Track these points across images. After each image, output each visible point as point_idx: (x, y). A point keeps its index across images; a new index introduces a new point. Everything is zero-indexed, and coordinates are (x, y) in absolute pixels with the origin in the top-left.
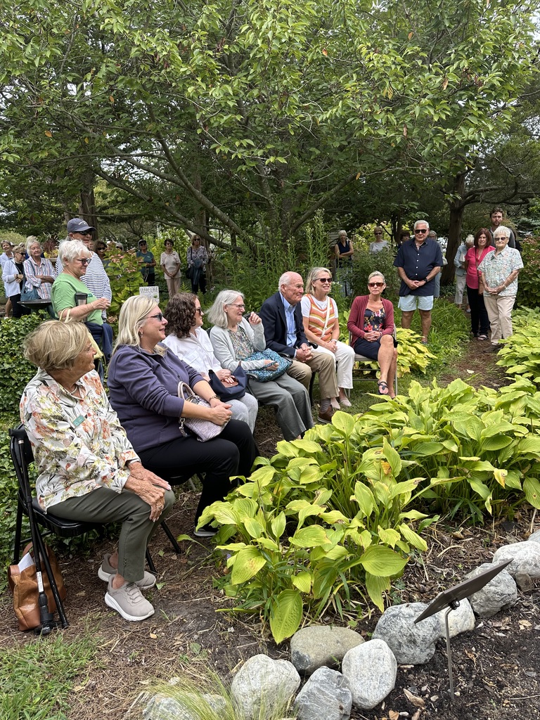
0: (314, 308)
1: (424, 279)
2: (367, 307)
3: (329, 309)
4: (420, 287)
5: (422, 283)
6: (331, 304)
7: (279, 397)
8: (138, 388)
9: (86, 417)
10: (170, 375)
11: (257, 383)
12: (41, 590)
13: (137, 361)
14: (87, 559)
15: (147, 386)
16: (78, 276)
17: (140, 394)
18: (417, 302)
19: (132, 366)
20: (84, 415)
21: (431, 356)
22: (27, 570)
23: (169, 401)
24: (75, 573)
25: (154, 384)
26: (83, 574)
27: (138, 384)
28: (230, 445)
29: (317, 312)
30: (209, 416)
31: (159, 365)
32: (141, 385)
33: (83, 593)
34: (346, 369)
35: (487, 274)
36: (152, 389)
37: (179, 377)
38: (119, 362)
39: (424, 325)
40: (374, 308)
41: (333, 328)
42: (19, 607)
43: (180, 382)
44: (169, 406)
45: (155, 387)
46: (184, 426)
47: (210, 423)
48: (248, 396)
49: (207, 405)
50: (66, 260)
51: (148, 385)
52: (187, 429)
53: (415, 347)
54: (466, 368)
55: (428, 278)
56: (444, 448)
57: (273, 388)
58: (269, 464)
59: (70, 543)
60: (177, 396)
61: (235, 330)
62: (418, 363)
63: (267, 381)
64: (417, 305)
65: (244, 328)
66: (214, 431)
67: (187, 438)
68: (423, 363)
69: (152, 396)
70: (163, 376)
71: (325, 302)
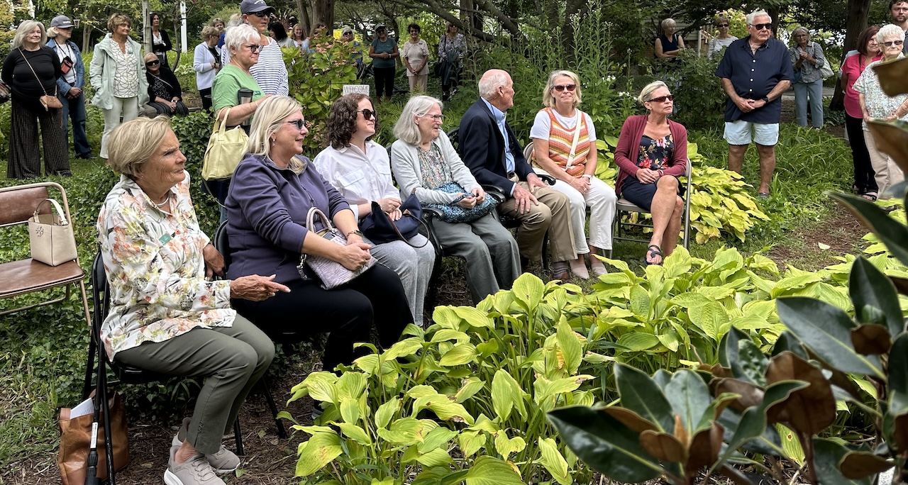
0: (555, 126)
1: (763, 97)
2: (645, 133)
3: (580, 128)
4: (757, 109)
5: (760, 103)
6: (583, 120)
7: (469, 246)
8: (253, 209)
9: (174, 235)
10: (300, 197)
11: (442, 223)
12: (93, 446)
13: (260, 175)
14: (171, 425)
15: (264, 208)
16: (247, 66)
17: (255, 217)
18: (752, 132)
19: (251, 181)
20: (171, 234)
21: (761, 215)
22: (82, 418)
23: (288, 229)
24: (152, 438)
25: (275, 206)
26: (160, 441)
27: (255, 204)
28: (362, 299)
29: (560, 132)
30: (338, 256)
31: (286, 183)
32: (259, 205)
33: (149, 465)
34: (601, 218)
35: (868, 96)
36: (269, 212)
37: (312, 201)
38: (239, 174)
39: (764, 168)
40: (656, 134)
41: (588, 156)
42: (63, 461)
43: (313, 208)
44: (287, 237)
45: (275, 209)
46: (306, 265)
47: (338, 265)
48: (420, 239)
49: (344, 242)
50: (233, 48)
51: (266, 206)
52: (307, 269)
53: (735, 200)
54: (818, 240)
55: (770, 96)
56: (660, 344)
57: (464, 234)
58: (422, 336)
59: (154, 399)
60: (305, 226)
61: (427, 148)
62: (731, 224)
63: (457, 223)
64: (753, 137)
65: (439, 146)
66: (343, 277)
67: (307, 283)
68: (741, 224)
69: (268, 221)
70: (290, 197)
71: (574, 118)
